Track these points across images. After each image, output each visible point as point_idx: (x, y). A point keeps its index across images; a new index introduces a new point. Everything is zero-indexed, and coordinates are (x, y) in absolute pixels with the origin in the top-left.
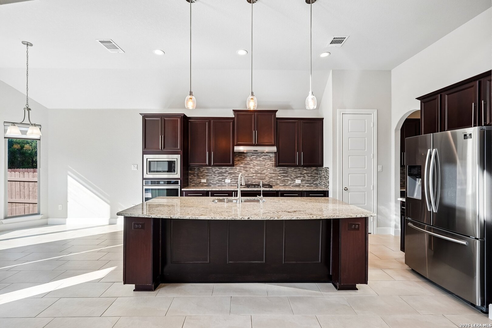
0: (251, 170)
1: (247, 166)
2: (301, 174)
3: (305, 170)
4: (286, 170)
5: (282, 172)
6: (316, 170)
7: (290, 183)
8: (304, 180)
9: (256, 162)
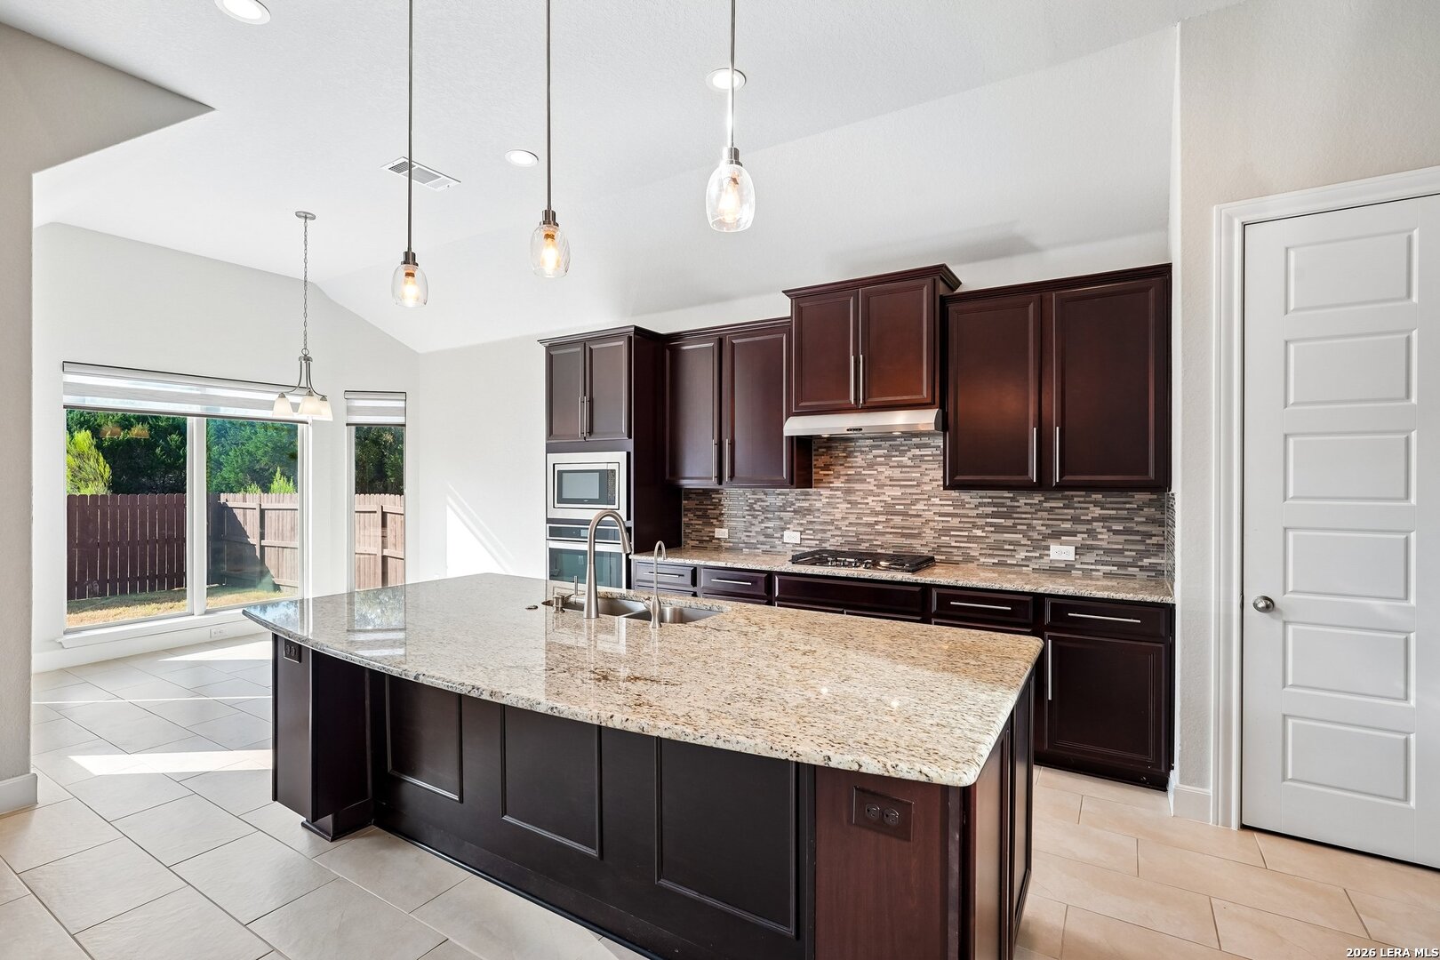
0: (870, 499)
1: (857, 486)
2: (1075, 520)
3: (1096, 504)
4: (1008, 502)
5: (989, 510)
6: (1150, 504)
7: (1027, 559)
8: (1091, 548)
9: (888, 472)
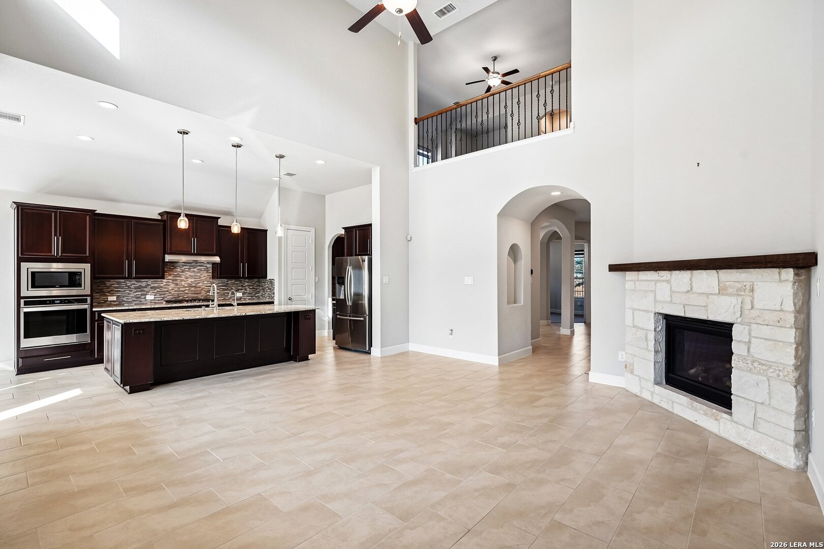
0: (183, 283)
1: (177, 278)
2: (242, 286)
3: (247, 282)
4: (226, 282)
5: (221, 284)
6: (257, 282)
7: (231, 297)
8: (246, 293)
9: (190, 274)
